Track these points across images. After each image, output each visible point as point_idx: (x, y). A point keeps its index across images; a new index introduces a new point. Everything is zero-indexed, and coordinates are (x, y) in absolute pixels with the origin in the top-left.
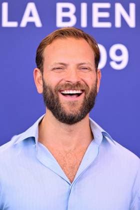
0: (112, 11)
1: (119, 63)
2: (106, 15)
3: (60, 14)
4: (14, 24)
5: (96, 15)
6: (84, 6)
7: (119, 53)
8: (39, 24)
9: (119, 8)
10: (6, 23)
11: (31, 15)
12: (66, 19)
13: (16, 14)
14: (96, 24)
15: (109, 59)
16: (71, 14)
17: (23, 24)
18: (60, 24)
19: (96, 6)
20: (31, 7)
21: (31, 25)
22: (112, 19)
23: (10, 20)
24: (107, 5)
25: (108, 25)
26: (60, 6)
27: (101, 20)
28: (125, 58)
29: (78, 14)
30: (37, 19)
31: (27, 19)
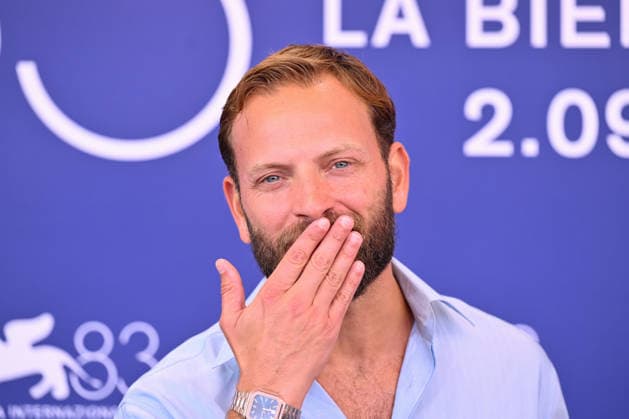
0: (612, 3)
2: (597, 13)
3: (478, 14)
4: (356, 39)
8: (420, 38)
10: (333, 35)
11: (400, 16)
12: (492, 26)
14: (570, 38)
15: (604, 130)
17: (381, 38)
18: (476, 38)
21: (401, 40)
25: (601, 40)
27: (583, 27)
29: (523, 13)
30: (416, 27)
31: (389, 26)
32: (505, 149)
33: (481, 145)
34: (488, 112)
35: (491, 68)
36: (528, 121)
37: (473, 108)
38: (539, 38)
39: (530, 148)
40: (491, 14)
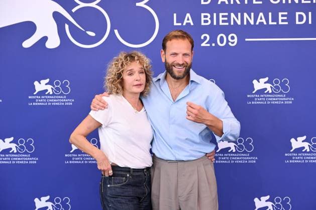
0: (229, 17)
1: (233, 43)
2: (226, 19)
3: (203, 19)
4: (180, 24)
5: (221, 19)
6: (215, 14)
7: (233, 38)
8: (192, 24)
9: (233, 15)
10: (175, 24)
11: (188, 20)
12: (206, 21)
13: (181, 19)
14: (221, 23)
15: (228, 41)
16: (208, 19)
17: (184, 24)
18: (203, 24)
19: (221, 14)
20: (188, 15)
21: (188, 24)
22: (229, 21)
23: (177, 22)
24: (227, 14)
25: (227, 24)
26: (203, 15)
27: (223, 21)
28: (236, 40)
29: (212, 19)
30: (191, 21)
31: (186, 21)
32: (209, 45)
33: (203, 45)
34: (205, 38)
35: (206, 29)
36: (213, 40)
37: (202, 38)
38: (215, 23)
39: (213, 45)
40: (205, 19)
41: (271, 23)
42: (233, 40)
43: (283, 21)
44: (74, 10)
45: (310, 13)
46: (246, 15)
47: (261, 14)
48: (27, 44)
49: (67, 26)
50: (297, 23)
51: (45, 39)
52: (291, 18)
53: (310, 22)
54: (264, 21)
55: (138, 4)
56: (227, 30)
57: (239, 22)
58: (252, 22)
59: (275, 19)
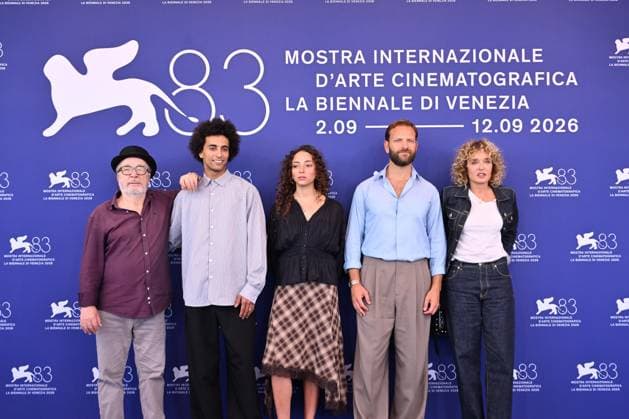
0: (347, 101)
1: (352, 130)
2: (344, 103)
3: (318, 104)
4: (293, 109)
5: (338, 103)
6: (332, 99)
7: (351, 125)
8: (306, 109)
9: (351, 99)
10: (288, 109)
11: (302, 104)
12: (322, 106)
13: (294, 104)
14: (339, 109)
15: (346, 128)
16: (324, 104)
17: (298, 109)
18: (318, 109)
19: (338, 99)
20: (302, 99)
21: (302, 109)
22: (347, 106)
23: (290, 107)
24: (345, 98)
25: (345, 109)
26: (318, 99)
27: (341, 106)
28: (355, 127)
29: (328, 103)
30: (305, 106)
31: (299, 106)
32: (325, 133)
33: (319, 132)
34: (321, 124)
36: (330, 127)
37: (318, 124)
38: (332, 109)
39: (330, 132)
40: (321, 104)
41: (393, 108)
42: (352, 127)
43: (407, 106)
44: (174, 94)
45: (437, 98)
46: (366, 100)
47: (383, 99)
48: (122, 131)
49: (166, 111)
50: (423, 108)
51: (142, 126)
52: (416, 103)
53: (437, 108)
54: (386, 106)
55: (246, 87)
56: (345, 116)
57: (358, 107)
58: (373, 107)
59: (398, 103)
